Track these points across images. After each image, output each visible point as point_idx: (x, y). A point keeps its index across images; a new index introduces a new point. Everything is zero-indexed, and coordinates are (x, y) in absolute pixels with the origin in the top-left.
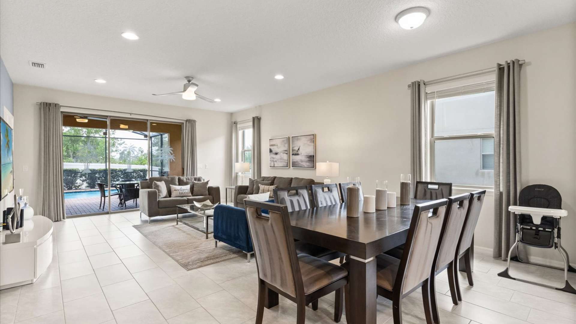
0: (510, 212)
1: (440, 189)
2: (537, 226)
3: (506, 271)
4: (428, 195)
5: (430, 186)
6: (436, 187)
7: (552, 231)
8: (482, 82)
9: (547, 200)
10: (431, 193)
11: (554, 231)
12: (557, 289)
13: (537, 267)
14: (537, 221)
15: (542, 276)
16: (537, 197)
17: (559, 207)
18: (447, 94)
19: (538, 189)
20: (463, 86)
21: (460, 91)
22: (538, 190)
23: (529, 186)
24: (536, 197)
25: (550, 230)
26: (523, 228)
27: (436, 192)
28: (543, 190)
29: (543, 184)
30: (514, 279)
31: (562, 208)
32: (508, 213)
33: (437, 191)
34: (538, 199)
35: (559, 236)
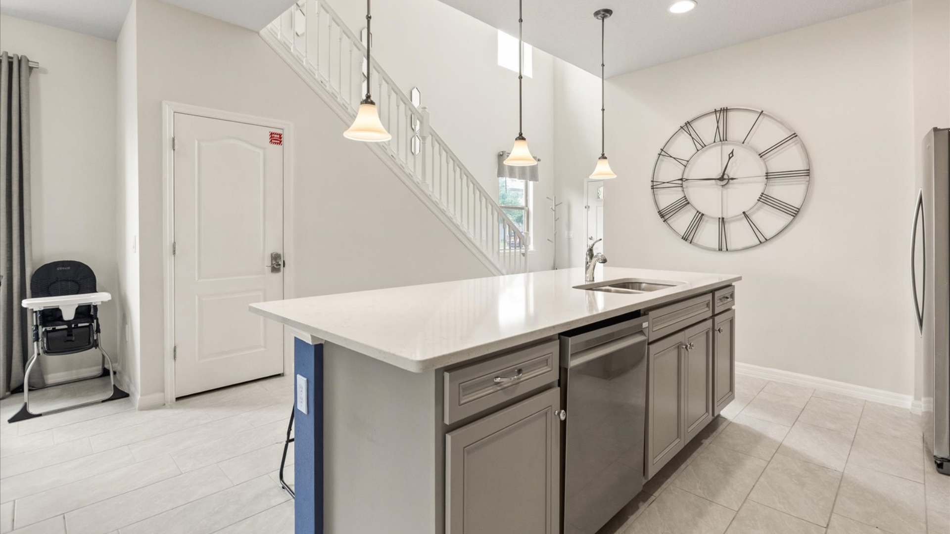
0: (26, 309)
2: (68, 323)
3: (25, 407)
7: (90, 325)
9: (77, 282)
11: (93, 324)
12: (103, 401)
13: (60, 386)
14: (68, 314)
15: (74, 395)
16: (61, 281)
17: (93, 290)
19: (61, 268)
22: (62, 270)
23: (47, 264)
24: (59, 280)
25: (87, 324)
26: (47, 332)
28: (69, 268)
29: (69, 260)
30: (40, 415)
31: (97, 291)
32: (23, 311)
34: (63, 283)
35: (98, 331)
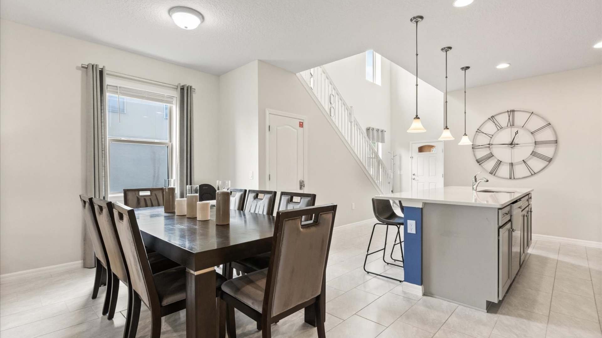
1: (153, 195)
4: (142, 202)
5: (142, 193)
6: (148, 193)
8: (164, 94)
10: (145, 200)
18: (131, 93)
19: (204, 188)
20: (147, 92)
21: (144, 95)
27: (150, 199)
33: (151, 197)
